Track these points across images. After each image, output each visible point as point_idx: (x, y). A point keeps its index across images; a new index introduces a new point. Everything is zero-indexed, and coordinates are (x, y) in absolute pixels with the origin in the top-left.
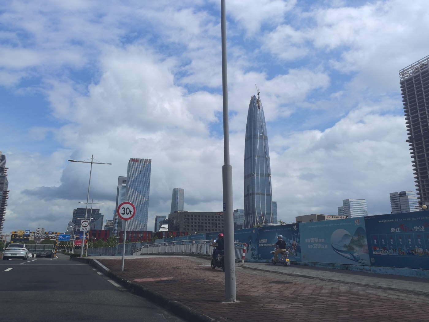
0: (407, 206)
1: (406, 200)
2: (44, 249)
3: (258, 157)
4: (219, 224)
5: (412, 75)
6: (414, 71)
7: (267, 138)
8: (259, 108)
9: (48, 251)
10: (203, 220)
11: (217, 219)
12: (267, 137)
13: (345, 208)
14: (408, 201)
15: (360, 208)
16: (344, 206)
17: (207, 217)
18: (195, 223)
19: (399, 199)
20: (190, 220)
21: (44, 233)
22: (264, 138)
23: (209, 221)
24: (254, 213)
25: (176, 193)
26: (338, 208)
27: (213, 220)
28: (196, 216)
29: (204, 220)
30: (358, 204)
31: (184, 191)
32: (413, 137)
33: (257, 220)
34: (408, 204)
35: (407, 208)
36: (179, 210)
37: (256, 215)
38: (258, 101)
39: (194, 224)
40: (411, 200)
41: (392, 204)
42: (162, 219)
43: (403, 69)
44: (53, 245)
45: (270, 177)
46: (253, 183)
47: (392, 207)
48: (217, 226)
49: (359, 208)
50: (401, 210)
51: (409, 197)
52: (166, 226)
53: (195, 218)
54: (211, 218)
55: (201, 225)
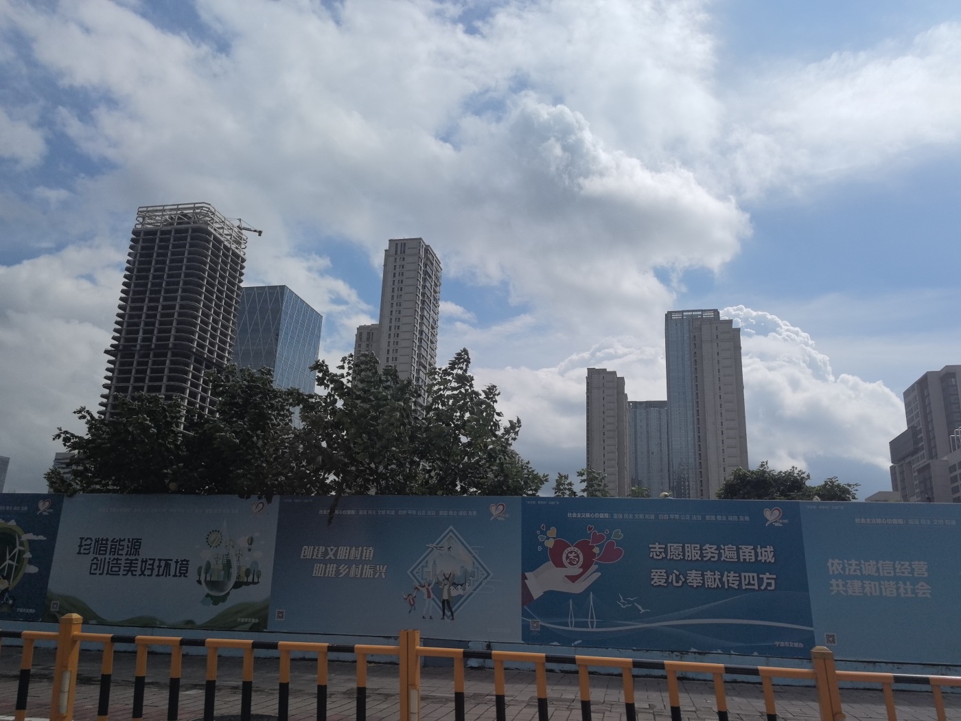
5: (158, 226)
6: (165, 220)
32: (121, 347)
43: (147, 207)
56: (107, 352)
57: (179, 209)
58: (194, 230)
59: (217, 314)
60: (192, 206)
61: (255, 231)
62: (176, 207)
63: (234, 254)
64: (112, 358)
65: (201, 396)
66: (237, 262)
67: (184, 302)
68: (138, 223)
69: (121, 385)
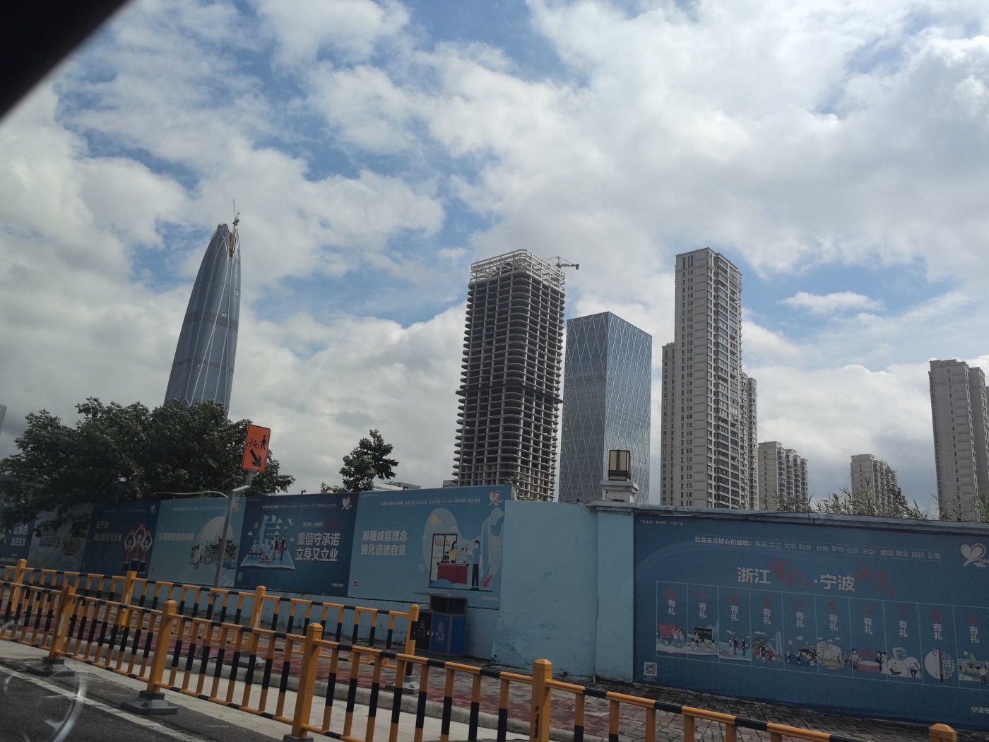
3: (206, 363)
8: (231, 256)
22: (231, 325)
32: (468, 388)
38: (232, 238)
43: (478, 263)
56: (458, 393)
57: (502, 260)
58: (516, 276)
59: (542, 348)
60: (512, 254)
61: (573, 265)
62: (499, 258)
63: (553, 291)
64: (463, 398)
65: (535, 425)
66: (556, 298)
67: (512, 342)
68: (472, 277)
69: (470, 420)
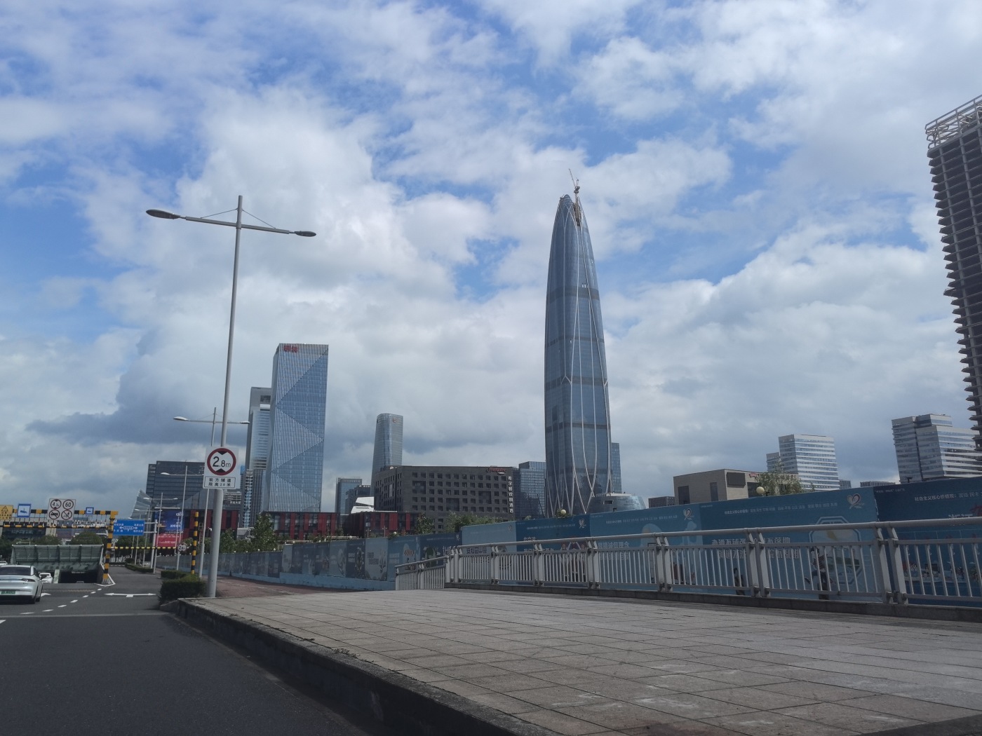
0: (933, 450)
1: (931, 434)
2: (80, 557)
3: (577, 338)
4: (497, 494)
5: (956, 135)
6: (962, 125)
7: (598, 295)
8: (579, 225)
9: (90, 561)
10: (457, 484)
11: (492, 482)
12: (598, 292)
13: (784, 455)
14: (937, 439)
15: (820, 455)
16: (781, 451)
17: (468, 477)
18: (440, 492)
19: (915, 433)
20: (427, 485)
21: (73, 512)
22: (592, 295)
23: (472, 489)
24: (569, 469)
25: (384, 425)
26: (768, 455)
27: (481, 485)
28: (440, 476)
29: (461, 485)
30: (813, 446)
31: (402, 421)
32: (962, 283)
33: (575, 484)
34: (937, 443)
35: (934, 453)
36: (391, 463)
37: (575, 475)
38: (576, 208)
39: (436, 495)
40: (942, 434)
41: (896, 446)
42: (353, 487)
43: (936, 120)
44: (102, 547)
45: (605, 385)
46: (566, 400)
47: (898, 451)
48: (490, 499)
49: (818, 455)
50: (919, 459)
51: (939, 429)
52: (370, 500)
53: (440, 480)
54: (477, 481)
55: (453, 496)
56: (947, 293)
57: (976, 104)
64: (956, 298)
68: (930, 142)
